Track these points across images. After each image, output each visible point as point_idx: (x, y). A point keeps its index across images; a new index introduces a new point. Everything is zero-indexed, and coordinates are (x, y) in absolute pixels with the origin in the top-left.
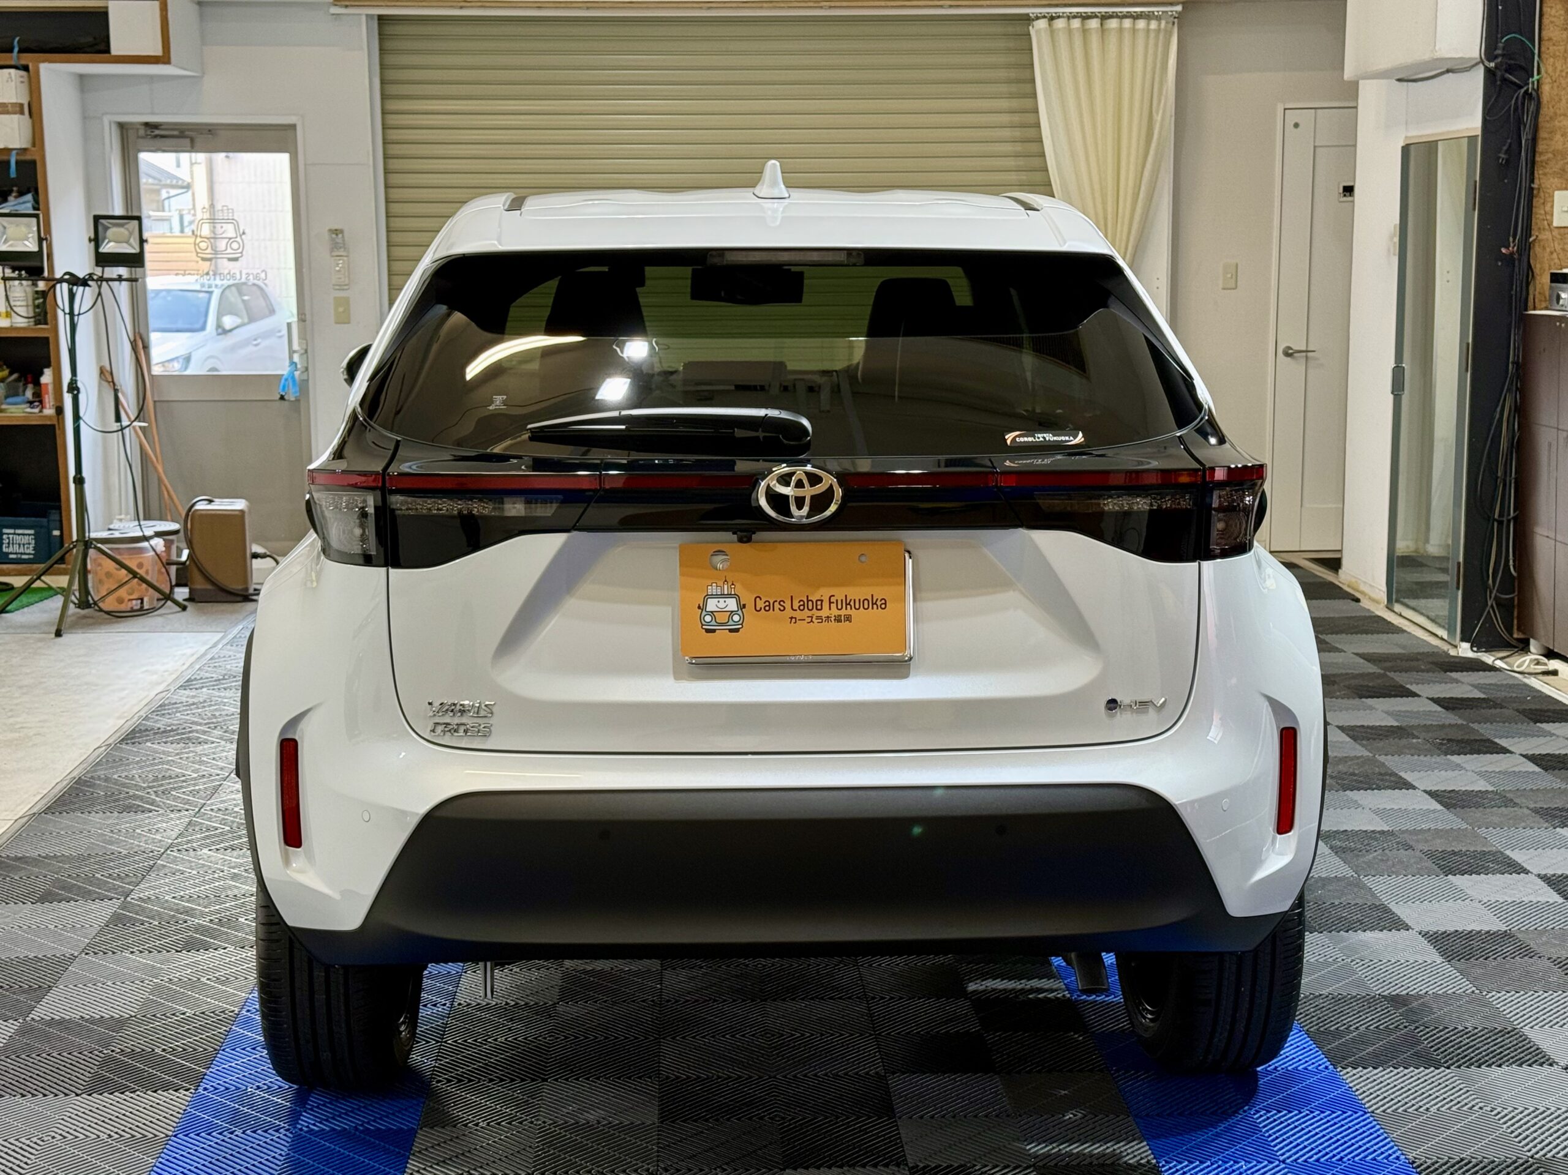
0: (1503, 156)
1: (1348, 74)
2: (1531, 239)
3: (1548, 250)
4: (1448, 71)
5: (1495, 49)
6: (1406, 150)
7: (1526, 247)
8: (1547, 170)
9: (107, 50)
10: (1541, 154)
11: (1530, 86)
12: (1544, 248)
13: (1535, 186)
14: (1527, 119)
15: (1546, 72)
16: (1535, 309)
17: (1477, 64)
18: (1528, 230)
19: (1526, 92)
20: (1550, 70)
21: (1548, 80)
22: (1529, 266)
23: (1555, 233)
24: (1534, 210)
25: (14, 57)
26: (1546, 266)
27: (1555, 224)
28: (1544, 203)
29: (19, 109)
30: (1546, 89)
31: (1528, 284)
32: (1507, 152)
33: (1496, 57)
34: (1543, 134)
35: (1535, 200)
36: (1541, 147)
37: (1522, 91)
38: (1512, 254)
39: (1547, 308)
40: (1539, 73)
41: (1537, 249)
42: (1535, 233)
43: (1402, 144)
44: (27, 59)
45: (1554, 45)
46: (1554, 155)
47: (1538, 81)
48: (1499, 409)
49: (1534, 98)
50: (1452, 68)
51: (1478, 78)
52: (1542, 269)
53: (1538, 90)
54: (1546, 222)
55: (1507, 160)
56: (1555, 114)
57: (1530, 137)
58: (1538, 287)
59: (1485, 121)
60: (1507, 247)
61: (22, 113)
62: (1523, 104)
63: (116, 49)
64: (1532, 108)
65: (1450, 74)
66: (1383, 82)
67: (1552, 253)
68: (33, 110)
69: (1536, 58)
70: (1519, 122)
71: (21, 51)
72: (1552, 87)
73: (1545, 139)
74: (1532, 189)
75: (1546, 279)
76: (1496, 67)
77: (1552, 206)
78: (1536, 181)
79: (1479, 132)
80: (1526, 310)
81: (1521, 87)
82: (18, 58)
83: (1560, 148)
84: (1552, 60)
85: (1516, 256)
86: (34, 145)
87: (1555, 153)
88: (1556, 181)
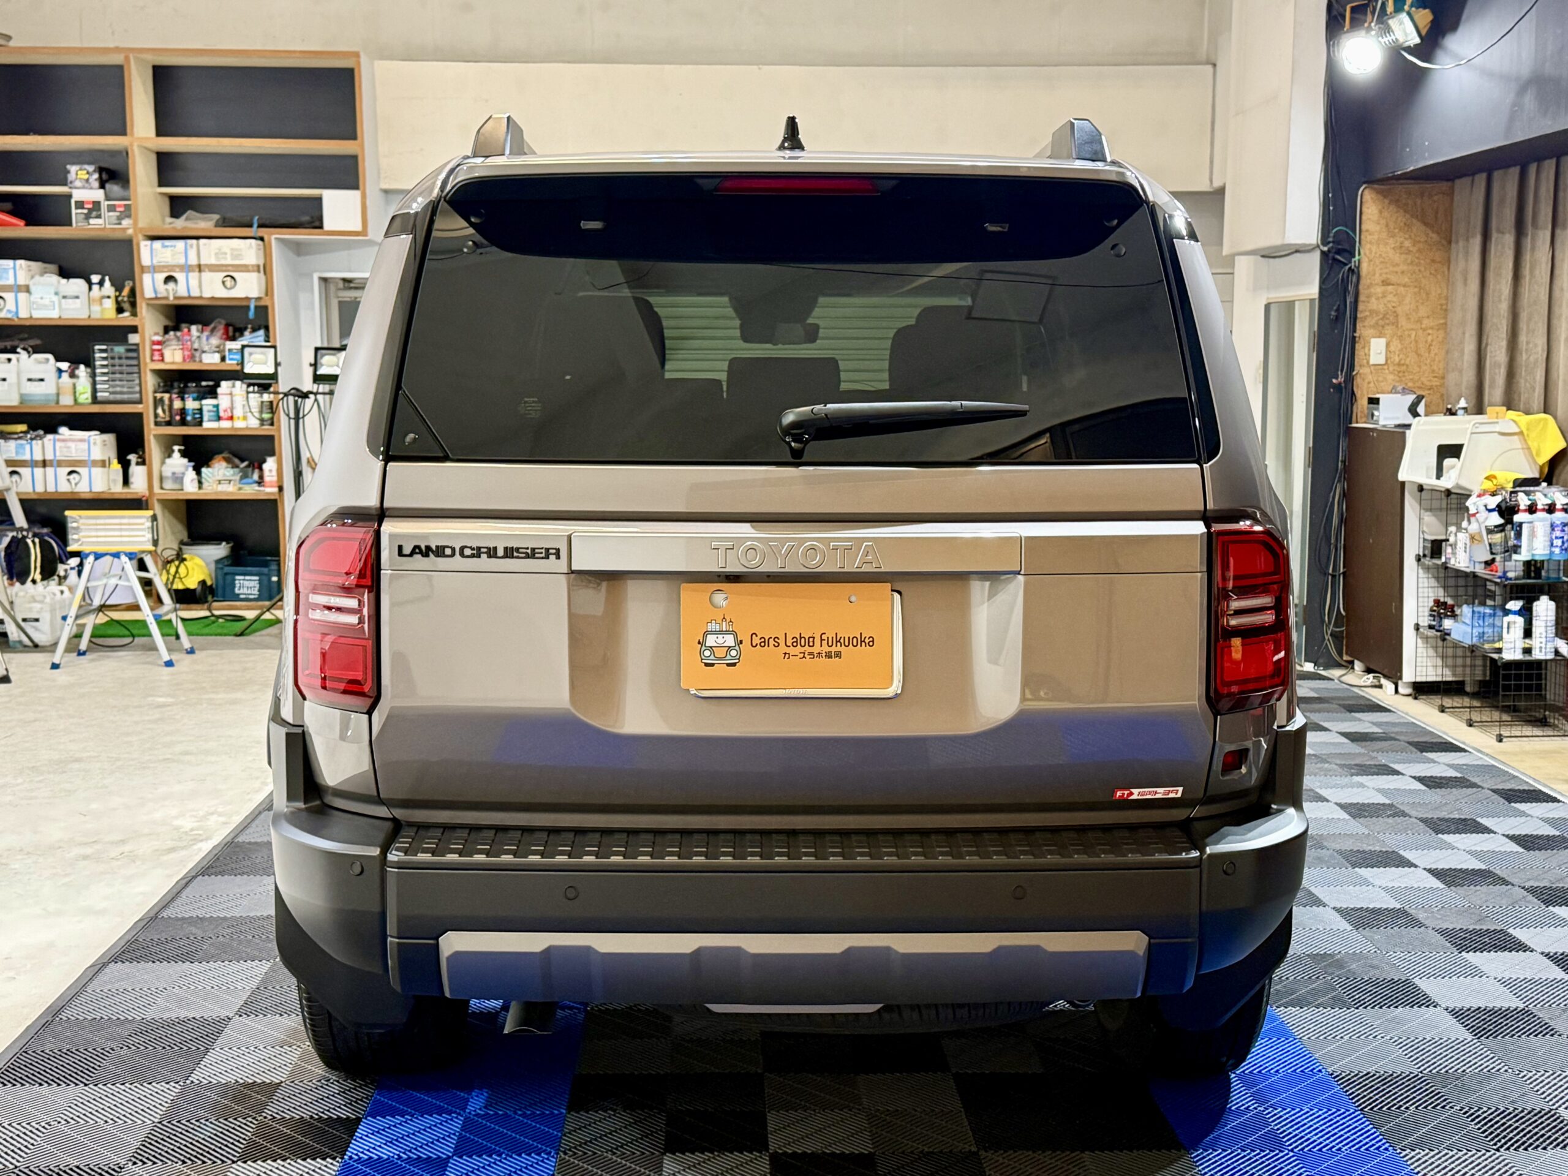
0: (1333, 313)
1: (1226, 251)
2: (1354, 373)
3: (1366, 381)
4: (1297, 251)
5: (1328, 237)
6: (1267, 307)
7: (1350, 379)
8: (1366, 324)
9: (321, 227)
10: (1362, 312)
11: (1353, 264)
12: (1364, 380)
13: (1356, 335)
14: (1351, 288)
15: (1365, 254)
16: (1357, 423)
17: (1313, 249)
18: (1352, 367)
19: (1350, 268)
20: (1368, 252)
21: (1367, 260)
22: (1353, 393)
23: (1372, 368)
24: (1356, 352)
25: (253, 231)
26: (1365, 392)
27: (1372, 362)
28: (1364, 348)
29: (257, 269)
30: (1365, 268)
31: (1352, 405)
32: (1337, 310)
33: (1329, 243)
34: (1362, 298)
35: (1357, 345)
36: (1361, 307)
37: (1347, 267)
38: (1340, 384)
39: (1365, 423)
40: (1359, 254)
41: (1358, 381)
42: (1357, 368)
43: (1265, 302)
44: (263, 232)
45: (1370, 234)
46: (1371, 314)
47: (1359, 261)
48: (1332, 494)
49: (1355, 272)
50: (1298, 250)
51: (1316, 257)
52: (1362, 395)
53: (1358, 268)
54: (1365, 361)
55: (1337, 317)
56: (1371, 284)
57: (1353, 300)
58: (1360, 407)
59: (1321, 288)
60: (1337, 378)
61: (259, 271)
62: (1348, 277)
63: (328, 225)
64: (1354, 279)
65: (1298, 255)
66: (1252, 258)
67: (1369, 383)
68: (265, 269)
69: (1357, 244)
70: (1345, 290)
71: (260, 226)
72: (1369, 265)
73: (1364, 302)
74: (1354, 338)
75: (1365, 402)
76: (1329, 251)
77: (1369, 350)
78: (1358, 331)
79: (1316, 296)
80: (1351, 423)
81: (1346, 264)
82: (257, 231)
83: (1375, 307)
84: (1368, 246)
85: (1343, 385)
86: (267, 294)
87: (1370, 311)
88: (1371, 331)
